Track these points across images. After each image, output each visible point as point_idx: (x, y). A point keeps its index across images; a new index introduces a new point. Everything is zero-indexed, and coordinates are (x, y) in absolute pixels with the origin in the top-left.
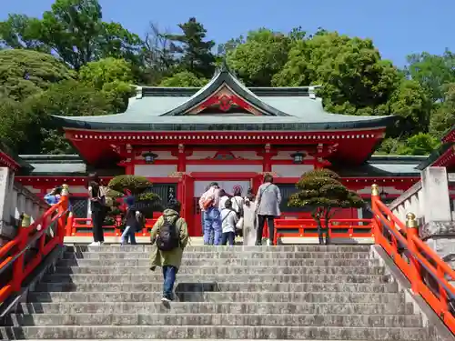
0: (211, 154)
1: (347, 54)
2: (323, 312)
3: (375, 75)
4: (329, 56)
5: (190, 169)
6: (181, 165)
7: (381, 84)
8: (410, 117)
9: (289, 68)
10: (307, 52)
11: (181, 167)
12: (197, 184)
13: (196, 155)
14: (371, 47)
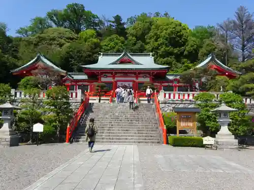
0: (122, 74)
1: (171, 29)
2: (140, 117)
3: (181, 36)
4: (165, 29)
5: (116, 79)
6: (114, 77)
7: (182, 40)
8: (191, 52)
9: (151, 34)
10: (157, 27)
11: (114, 78)
12: (118, 83)
13: (118, 75)
14: (180, 25)
